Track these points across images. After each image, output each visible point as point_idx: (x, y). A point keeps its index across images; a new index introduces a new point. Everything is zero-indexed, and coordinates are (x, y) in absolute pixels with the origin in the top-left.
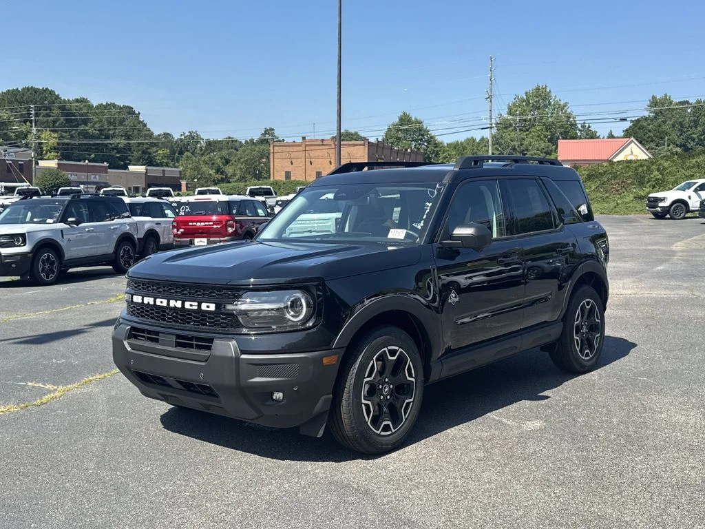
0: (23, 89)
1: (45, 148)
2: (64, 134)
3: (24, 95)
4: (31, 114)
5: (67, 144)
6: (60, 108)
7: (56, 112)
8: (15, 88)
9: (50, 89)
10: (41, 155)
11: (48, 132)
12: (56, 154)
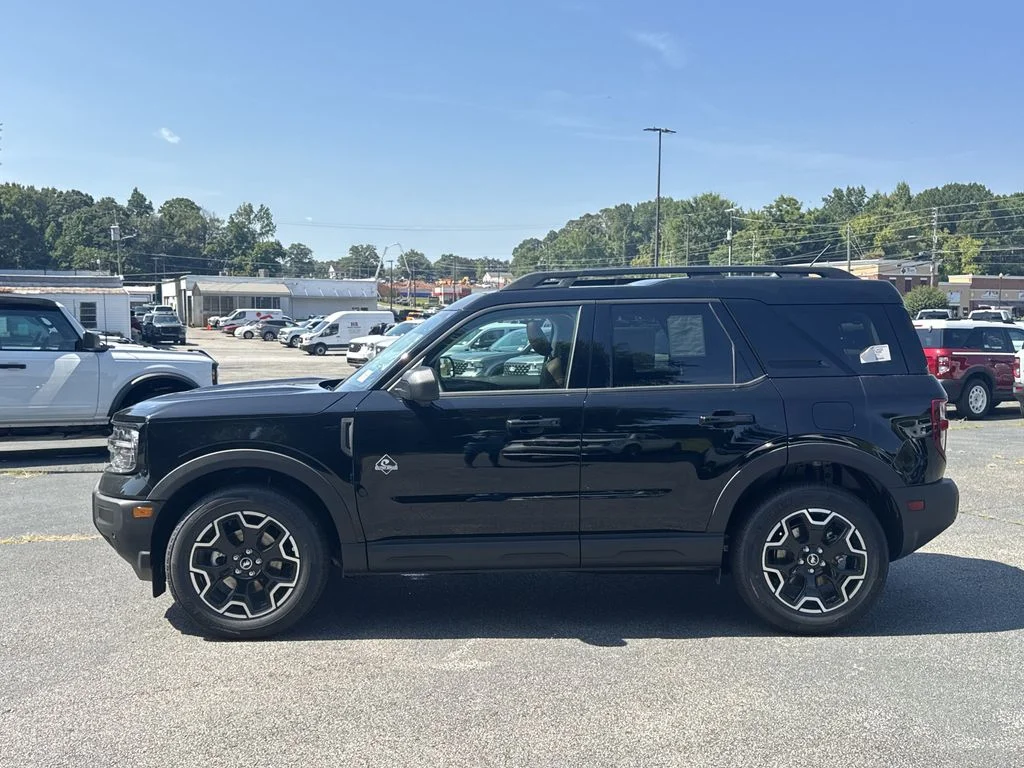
0: (944, 188)
1: (963, 260)
2: (993, 241)
3: (944, 194)
4: (932, 218)
5: (997, 253)
6: (990, 207)
7: (985, 211)
8: (934, 187)
9: (978, 184)
10: (959, 267)
11: (969, 239)
12: (977, 266)
